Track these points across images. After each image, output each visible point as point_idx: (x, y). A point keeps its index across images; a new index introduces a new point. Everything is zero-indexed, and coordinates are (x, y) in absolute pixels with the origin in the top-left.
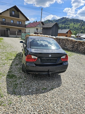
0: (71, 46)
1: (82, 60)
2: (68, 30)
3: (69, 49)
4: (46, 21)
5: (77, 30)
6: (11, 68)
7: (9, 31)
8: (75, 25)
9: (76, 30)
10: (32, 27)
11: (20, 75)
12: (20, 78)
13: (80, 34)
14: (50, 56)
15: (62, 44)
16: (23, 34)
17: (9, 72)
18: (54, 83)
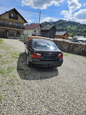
0: (67, 48)
1: (76, 59)
2: (65, 32)
3: (65, 50)
4: (44, 23)
5: (74, 33)
6: (18, 64)
7: (8, 33)
8: (72, 28)
9: (72, 32)
10: (30, 29)
11: (26, 69)
12: (27, 71)
13: (77, 37)
14: (50, 54)
15: (59, 46)
16: (22, 36)
17: (17, 67)
18: (53, 74)
